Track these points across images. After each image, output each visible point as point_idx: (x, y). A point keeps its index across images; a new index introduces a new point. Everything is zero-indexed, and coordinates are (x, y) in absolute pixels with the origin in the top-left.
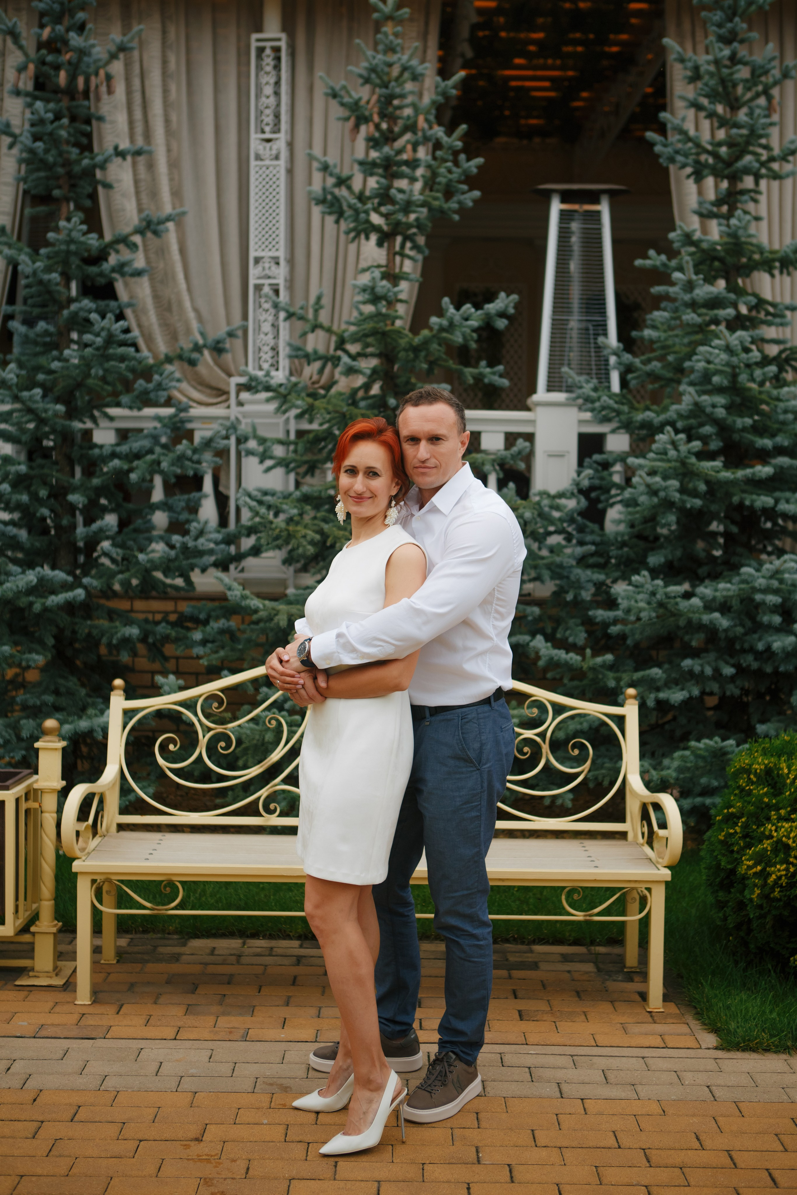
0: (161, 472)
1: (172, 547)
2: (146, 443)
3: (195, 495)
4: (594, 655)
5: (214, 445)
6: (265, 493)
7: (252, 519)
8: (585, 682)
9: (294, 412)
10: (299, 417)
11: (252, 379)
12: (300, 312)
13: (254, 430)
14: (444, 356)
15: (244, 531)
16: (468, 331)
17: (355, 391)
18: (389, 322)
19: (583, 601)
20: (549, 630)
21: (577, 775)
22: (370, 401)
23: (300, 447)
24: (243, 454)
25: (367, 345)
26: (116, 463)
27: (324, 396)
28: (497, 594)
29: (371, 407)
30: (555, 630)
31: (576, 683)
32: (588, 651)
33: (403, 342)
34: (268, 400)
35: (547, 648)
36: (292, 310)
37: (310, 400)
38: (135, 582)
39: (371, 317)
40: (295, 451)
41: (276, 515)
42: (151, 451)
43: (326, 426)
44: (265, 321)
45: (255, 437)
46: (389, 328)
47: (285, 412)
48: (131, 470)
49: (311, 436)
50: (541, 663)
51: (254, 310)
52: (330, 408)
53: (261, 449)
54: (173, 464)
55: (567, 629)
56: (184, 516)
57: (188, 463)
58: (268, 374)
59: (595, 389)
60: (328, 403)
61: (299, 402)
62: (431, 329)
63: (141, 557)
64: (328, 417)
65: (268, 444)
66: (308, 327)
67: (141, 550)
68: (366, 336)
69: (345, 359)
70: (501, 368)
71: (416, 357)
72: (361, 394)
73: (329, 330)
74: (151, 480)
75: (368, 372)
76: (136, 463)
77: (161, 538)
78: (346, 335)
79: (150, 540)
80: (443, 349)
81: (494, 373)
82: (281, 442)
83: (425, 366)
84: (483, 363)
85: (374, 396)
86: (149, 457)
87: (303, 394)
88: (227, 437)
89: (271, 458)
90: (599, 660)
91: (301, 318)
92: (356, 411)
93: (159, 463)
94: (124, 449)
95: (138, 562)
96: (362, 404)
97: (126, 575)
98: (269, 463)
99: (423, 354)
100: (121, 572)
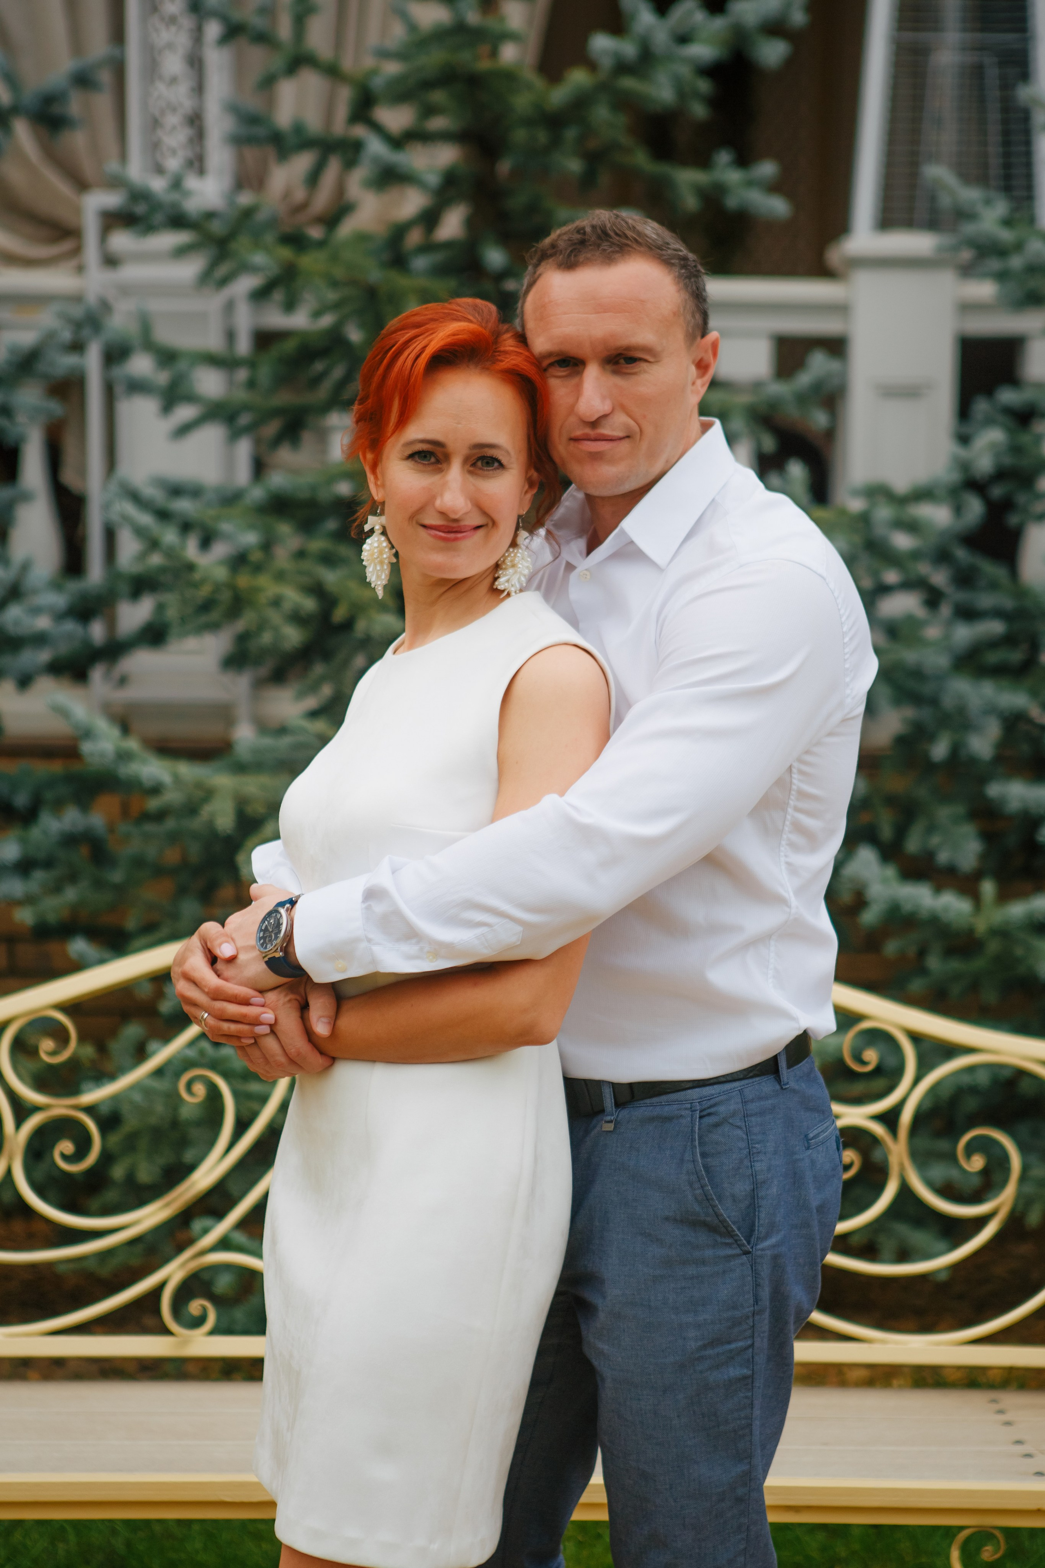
4: (1004, 896)
5: (41, 367)
6: (176, 490)
7: (142, 556)
8: (978, 964)
9: (245, 284)
10: (260, 295)
11: (139, 195)
12: (257, 22)
13: (146, 325)
14: (624, 139)
15: (124, 588)
16: (685, 71)
17: (399, 232)
18: (484, 49)
19: (973, 761)
20: (886, 832)
21: (980, 1222)
22: (437, 258)
23: (265, 373)
24: (119, 390)
25: (429, 111)
27: (321, 244)
28: (797, 782)
29: (441, 271)
30: (901, 832)
31: (955, 965)
32: (988, 888)
33: (522, 102)
34: (180, 252)
35: (885, 881)
36: (237, 16)
37: (286, 253)
39: (440, 35)
40: (251, 384)
41: (206, 543)
43: (327, 321)
44: (170, 46)
45: (149, 345)
46: (484, 65)
47: (224, 282)
49: (289, 346)
50: (869, 917)
51: (144, 19)
52: (339, 272)
53: (162, 378)
55: (931, 829)
58: (177, 184)
59: (1008, 222)
60: (335, 258)
61: (259, 258)
62: (591, 65)
64: (332, 296)
65: (182, 365)
66: (278, 62)
68: (428, 85)
69: (375, 147)
70: (767, 169)
71: (556, 142)
72: (414, 238)
73: (332, 71)
75: (433, 180)
78: (378, 83)
80: (622, 120)
81: (750, 183)
82: (213, 360)
83: (574, 166)
84: (724, 157)
85: (448, 245)
87: (269, 238)
89: (191, 398)
90: (1017, 910)
91: (263, 38)
92: (402, 281)
96: (420, 263)
98: (185, 413)
99: (571, 134)
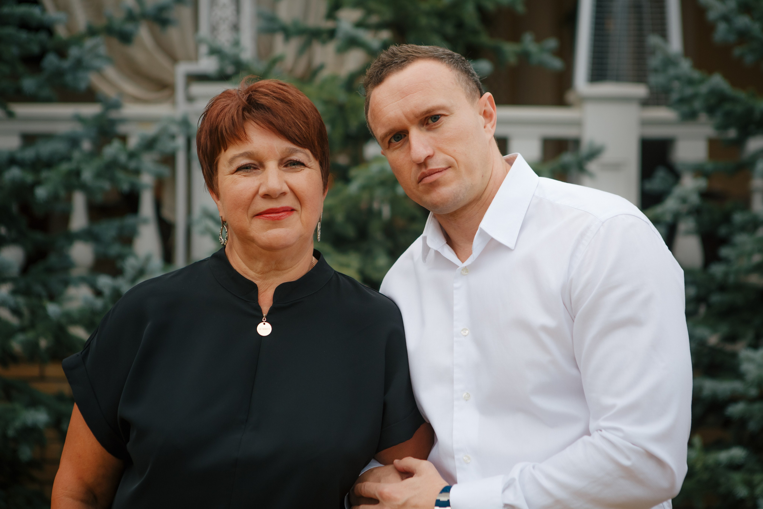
0: (84, 187)
1: (98, 293)
2: (59, 147)
3: (129, 220)
26: (15, 173)
38: (43, 343)
42: (67, 158)
48: (38, 183)
54: (98, 175)
56: (115, 249)
57: (121, 175)
63: (52, 309)
67: (53, 298)
74: (69, 200)
76: (45, 174)
77: (83, 280)
79: (66, 283)
81: (542, 50)
86: (65, 167)
88: (173, 137)
93: (77, 173)
94: (29, 154)
95: (46, 317)
97: (30, 335)
100: (22, 330)
